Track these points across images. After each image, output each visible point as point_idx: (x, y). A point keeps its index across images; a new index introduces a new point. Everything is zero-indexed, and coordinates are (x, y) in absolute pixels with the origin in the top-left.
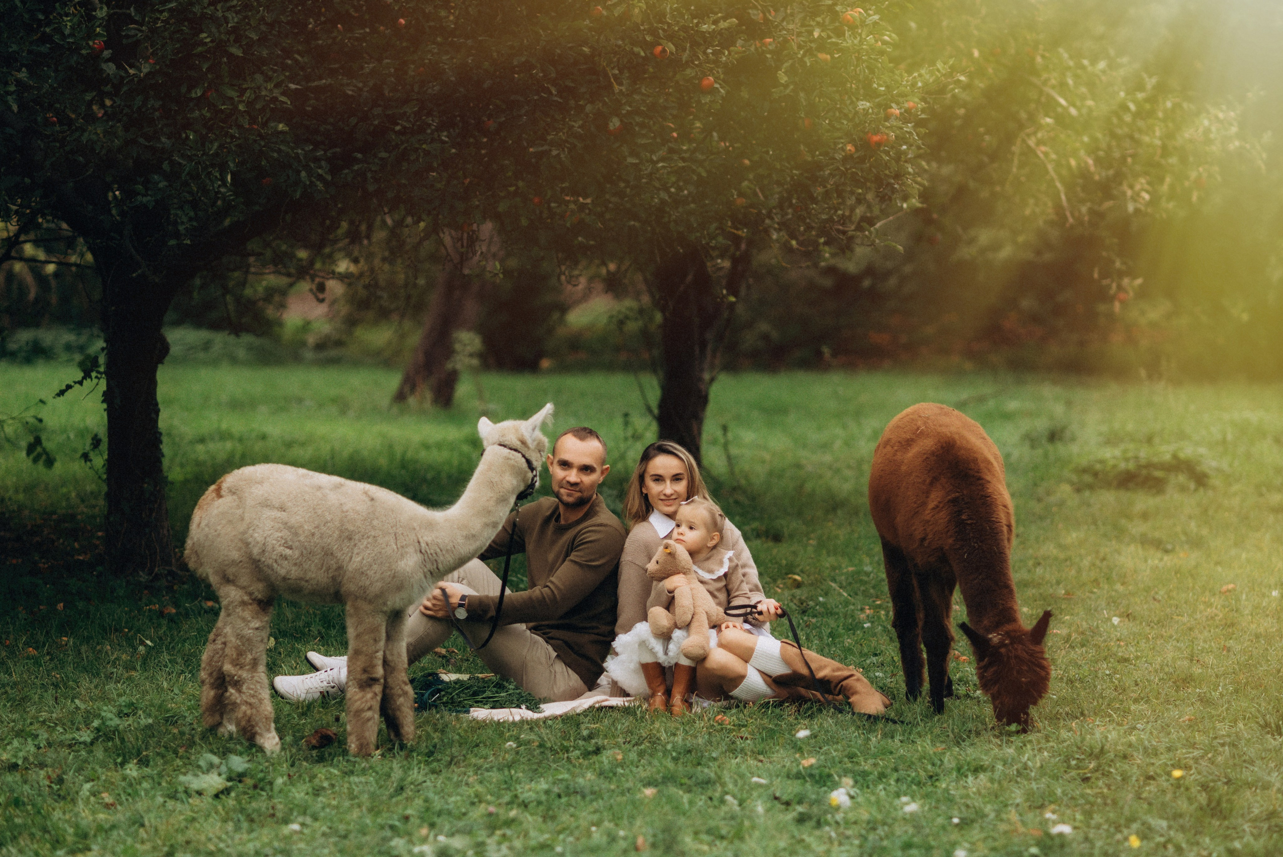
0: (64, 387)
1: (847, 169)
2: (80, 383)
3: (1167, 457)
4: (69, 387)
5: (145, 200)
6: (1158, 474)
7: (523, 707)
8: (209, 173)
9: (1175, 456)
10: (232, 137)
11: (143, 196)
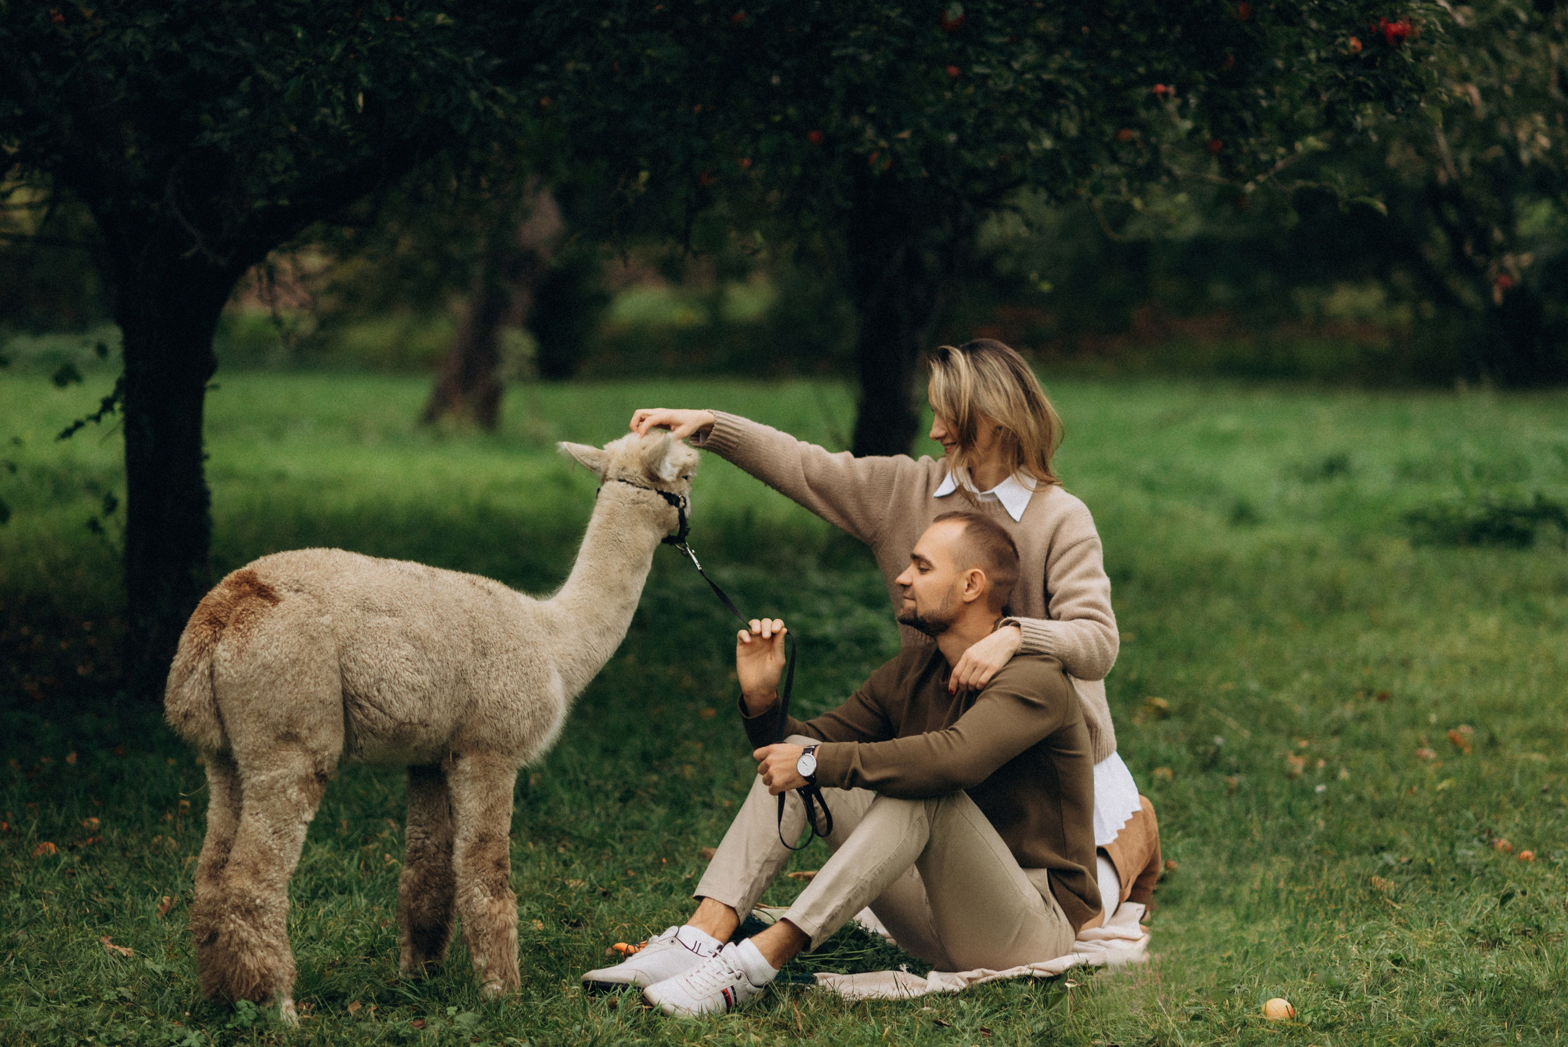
0: (71, 424)
1: (1348, 77)
2: (97, 418)
3: (1529, 500)
4: (79, 425)
5: (217, 136)
6: (1519, 523)
7: (904, 967)
8: (329, 93)
9: (1539, 497)
10: (364, 34)
11: (213, 131)
